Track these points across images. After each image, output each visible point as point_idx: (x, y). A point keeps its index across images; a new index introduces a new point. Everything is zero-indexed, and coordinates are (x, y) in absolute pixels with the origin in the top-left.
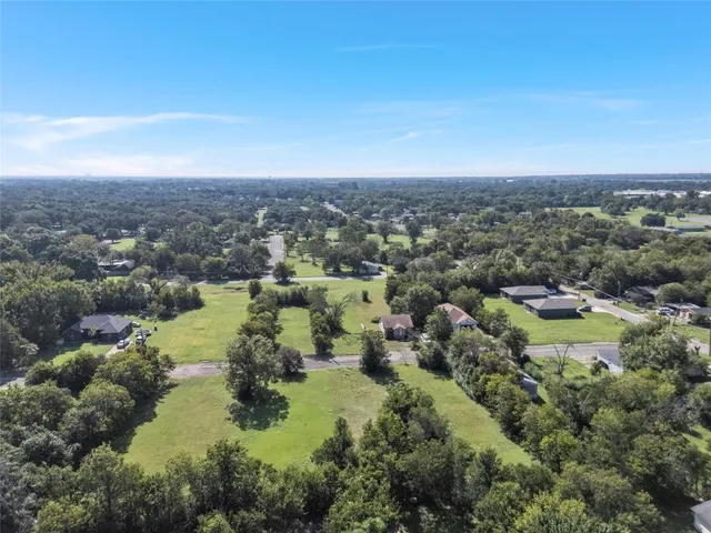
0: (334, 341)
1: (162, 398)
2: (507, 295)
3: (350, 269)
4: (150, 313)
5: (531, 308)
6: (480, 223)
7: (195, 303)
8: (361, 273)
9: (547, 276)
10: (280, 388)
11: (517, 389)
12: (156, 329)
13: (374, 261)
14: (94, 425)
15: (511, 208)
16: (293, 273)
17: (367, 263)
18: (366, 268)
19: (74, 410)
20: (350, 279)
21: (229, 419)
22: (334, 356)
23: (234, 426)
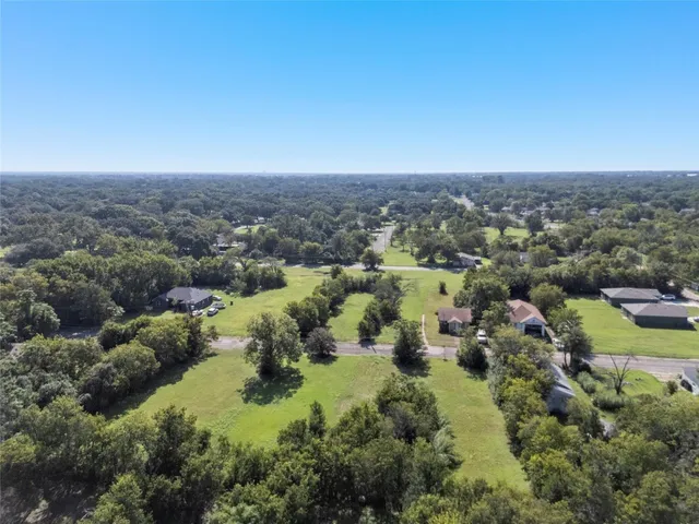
1: (196, 364)
2: (606, 297)
3: (444, 261)
4: (234, 289)
5: (628, 313)
6: (622, 217)
7: (277, 283)
8: (453, 265)
9: (666, 279)
10: (303, 364)
12: (232, 303)
13: (474, 253)
14: (108, 379)
15: (671, 203)
16: (380, 261)
17: (461, 255)
18: (459, 260)
19: (99, 365)
20: (440, 270)
21: (240, 391)
22: (375, 344)
23: (239, 398)
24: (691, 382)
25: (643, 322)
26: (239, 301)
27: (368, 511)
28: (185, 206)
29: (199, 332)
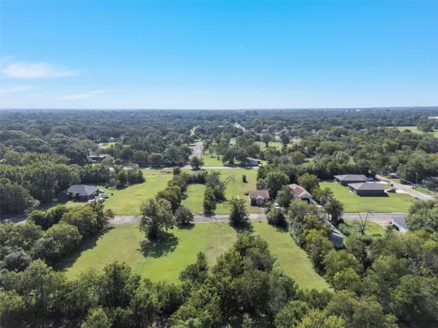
0: (218, 205)
1: (103, 235)
2: (338, 180)
3: (239, 163)
4: (111, 185)
5: (352, 189)
6: (331, 135)
7: (140, 180)
8: (246, 164)
9: (367, 169)
10: (175, 231)
11: (325, 240)
12: (112, 194)
13: (255, 157)
14: (51, 248)
15: (354, 126)
16: (202, 164)
17: (250, 158)
18: (249, 161)
19: (42, 239)
20: (238, 168)
21: (139, 250)
22: (215, 214)
23: (140, 255)
24: (398, 225)
25: (362, 193)
26: (116, 192)
27: (246, 316)
28: (59, 131)
29: (102, 213)
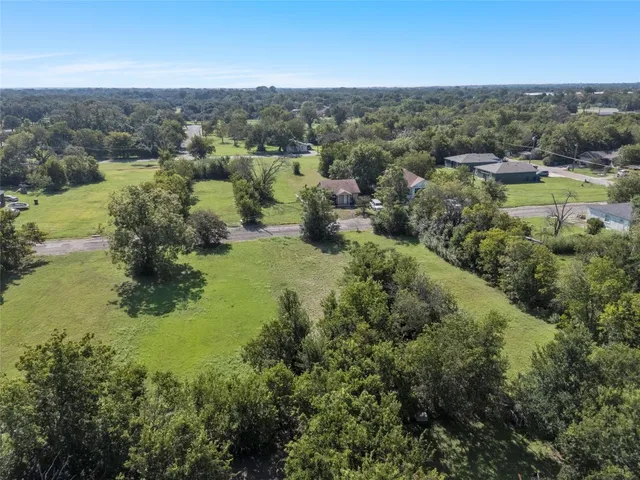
0: (264, 211)
1: (19, 278)
2: (453, 164)
3: (276, 149)
4: (32, 187)
5: (485, 173)
7: (96, 178)
8: (289, 150)
10: (193, 261)
12: (36, 203)
16: (211, 149)
17: (295, 140)
18: (294, 146)
21: (115, 303)
22: (265, 226)
23: (121, 313)
26: (44, 199)
27: (441, 432)
29: (12, 231)
